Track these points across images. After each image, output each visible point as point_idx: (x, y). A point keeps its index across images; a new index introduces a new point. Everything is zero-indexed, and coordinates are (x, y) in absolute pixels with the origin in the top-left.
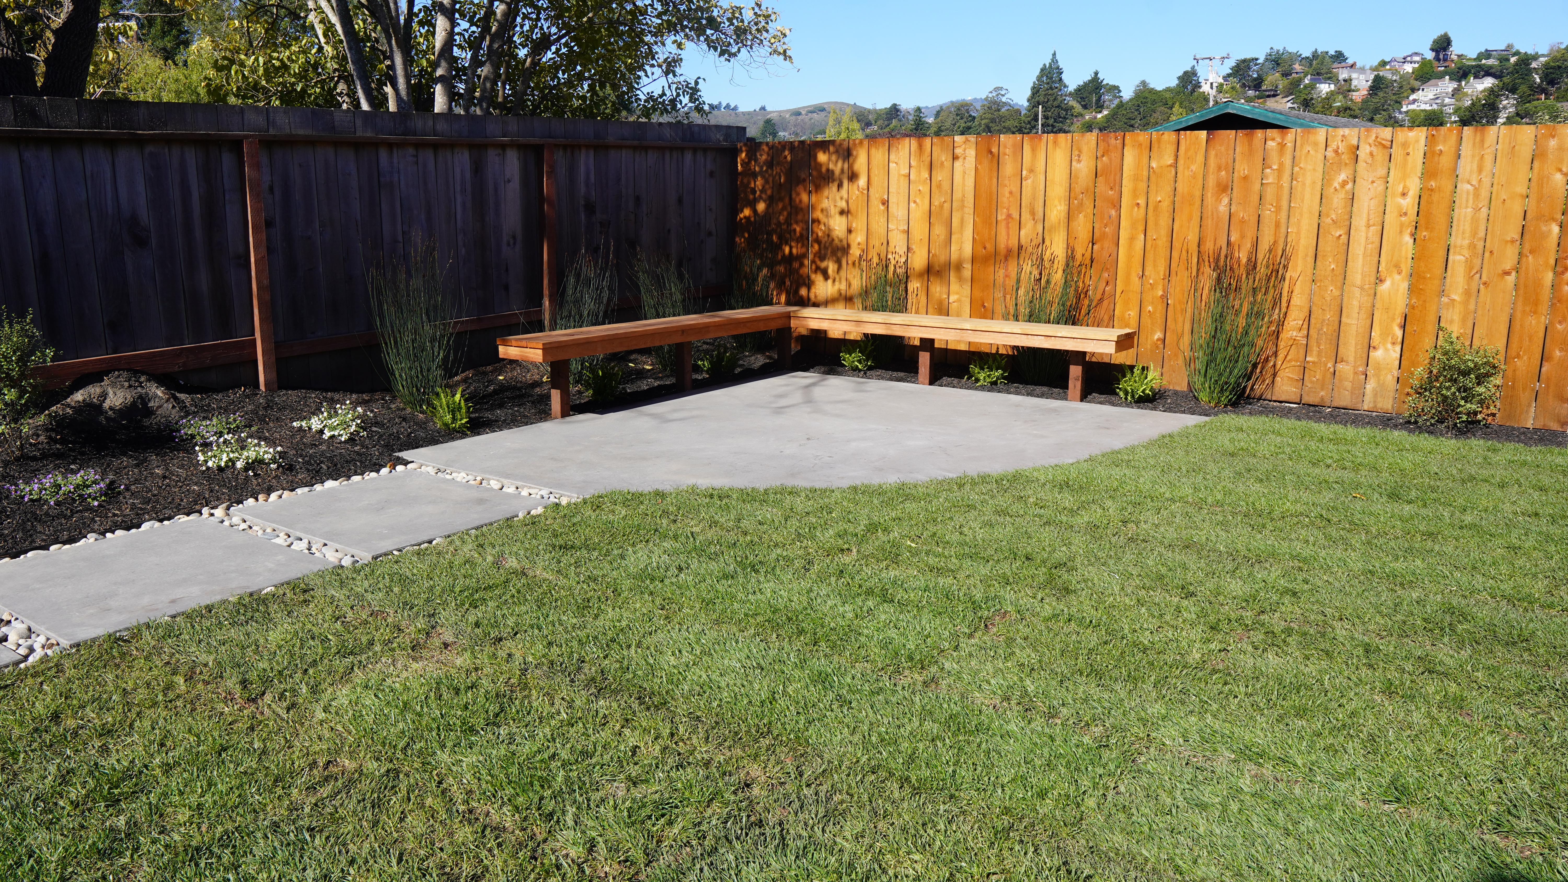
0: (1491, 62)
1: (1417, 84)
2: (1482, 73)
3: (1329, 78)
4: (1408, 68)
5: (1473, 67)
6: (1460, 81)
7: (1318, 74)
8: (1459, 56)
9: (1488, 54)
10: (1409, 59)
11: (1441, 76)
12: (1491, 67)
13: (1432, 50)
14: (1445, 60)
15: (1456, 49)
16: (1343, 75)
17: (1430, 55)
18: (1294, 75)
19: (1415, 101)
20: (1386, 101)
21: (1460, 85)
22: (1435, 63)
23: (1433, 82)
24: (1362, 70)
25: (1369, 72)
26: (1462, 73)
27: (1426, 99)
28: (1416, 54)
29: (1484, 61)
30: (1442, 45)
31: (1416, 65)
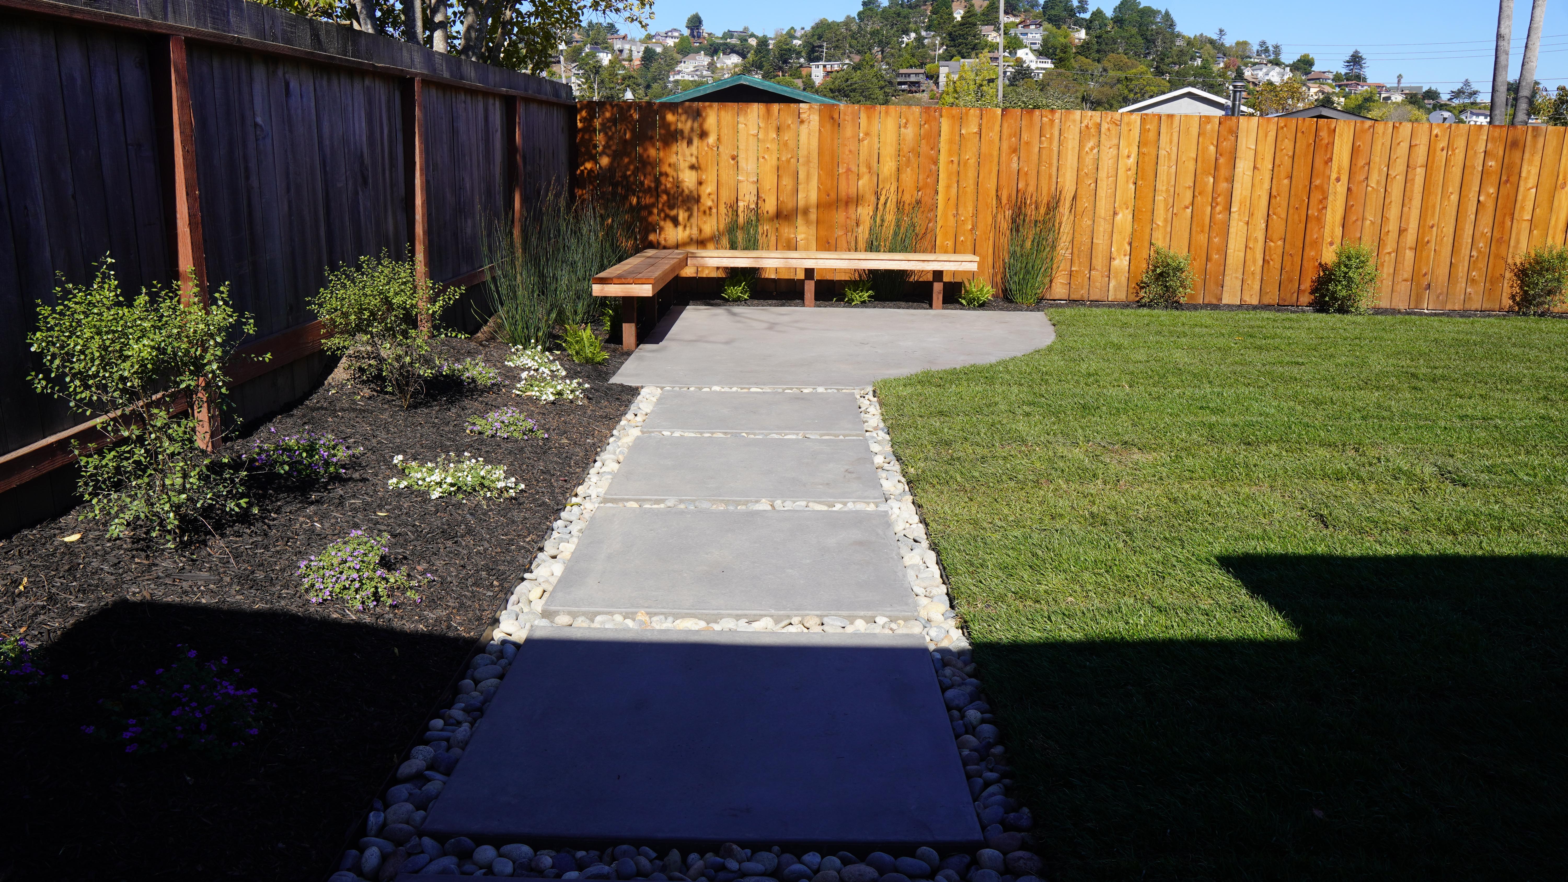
0: (734, 41)
1: (679, 57)
2: (729, 51)
3: (606, 48)
4: (670, 42)
5: (721, 44)
6: (712, 56)
7: (596, 43)
8: (709, 34)
9: (730, 34)
10: (670, 34)
11: (697, 51)
12: (735, 46)
13: (688, 27)
14: (699, 37)
15: (707, 28)
16: (618, 45)
17: (686, 32)
18: (574, 44)
19: (679, 72)
20: (661, 72)
21: (713, 60)
22: (691, 39)
23: (691, 55)
24: (633, 41)
25: (639, 44)
26: (714, 49)
27: (688, 70)
28: (675, 30)
29: (729, 40)
30: (695, 23)
31: (677, 40)
